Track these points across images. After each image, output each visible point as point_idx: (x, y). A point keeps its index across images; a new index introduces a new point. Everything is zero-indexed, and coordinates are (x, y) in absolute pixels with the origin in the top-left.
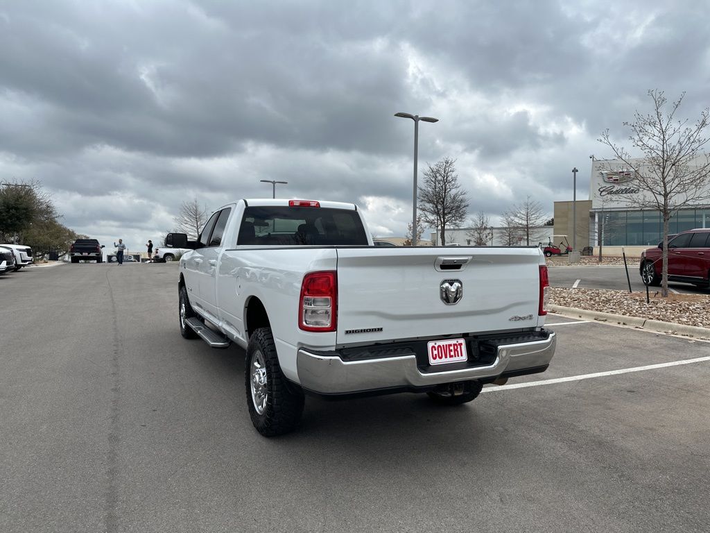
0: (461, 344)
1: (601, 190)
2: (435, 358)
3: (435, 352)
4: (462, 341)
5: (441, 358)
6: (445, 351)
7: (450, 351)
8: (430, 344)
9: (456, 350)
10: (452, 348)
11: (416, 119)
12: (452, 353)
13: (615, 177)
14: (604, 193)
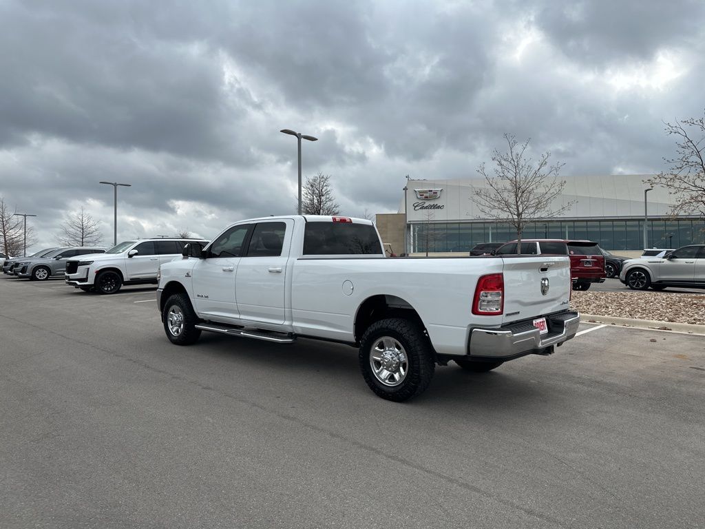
1: (415, 205)
4: (544, 320)
8: (534, 322)
10: (542, 324)
11: (299, 136)
12: (542, 327)
13: (425, 195)
14: (417, 208)
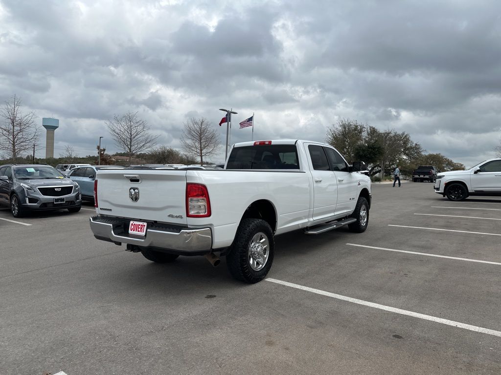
0: (144, 226)
2: (131, 230)
3: (132, 227)
4: (145, 224)
5: (134, 231)
6: (136, 228)
7: (139, 228)
8: (131, 222)
9: (141, 228)
10: (140, 227)
12: (139, 230)
